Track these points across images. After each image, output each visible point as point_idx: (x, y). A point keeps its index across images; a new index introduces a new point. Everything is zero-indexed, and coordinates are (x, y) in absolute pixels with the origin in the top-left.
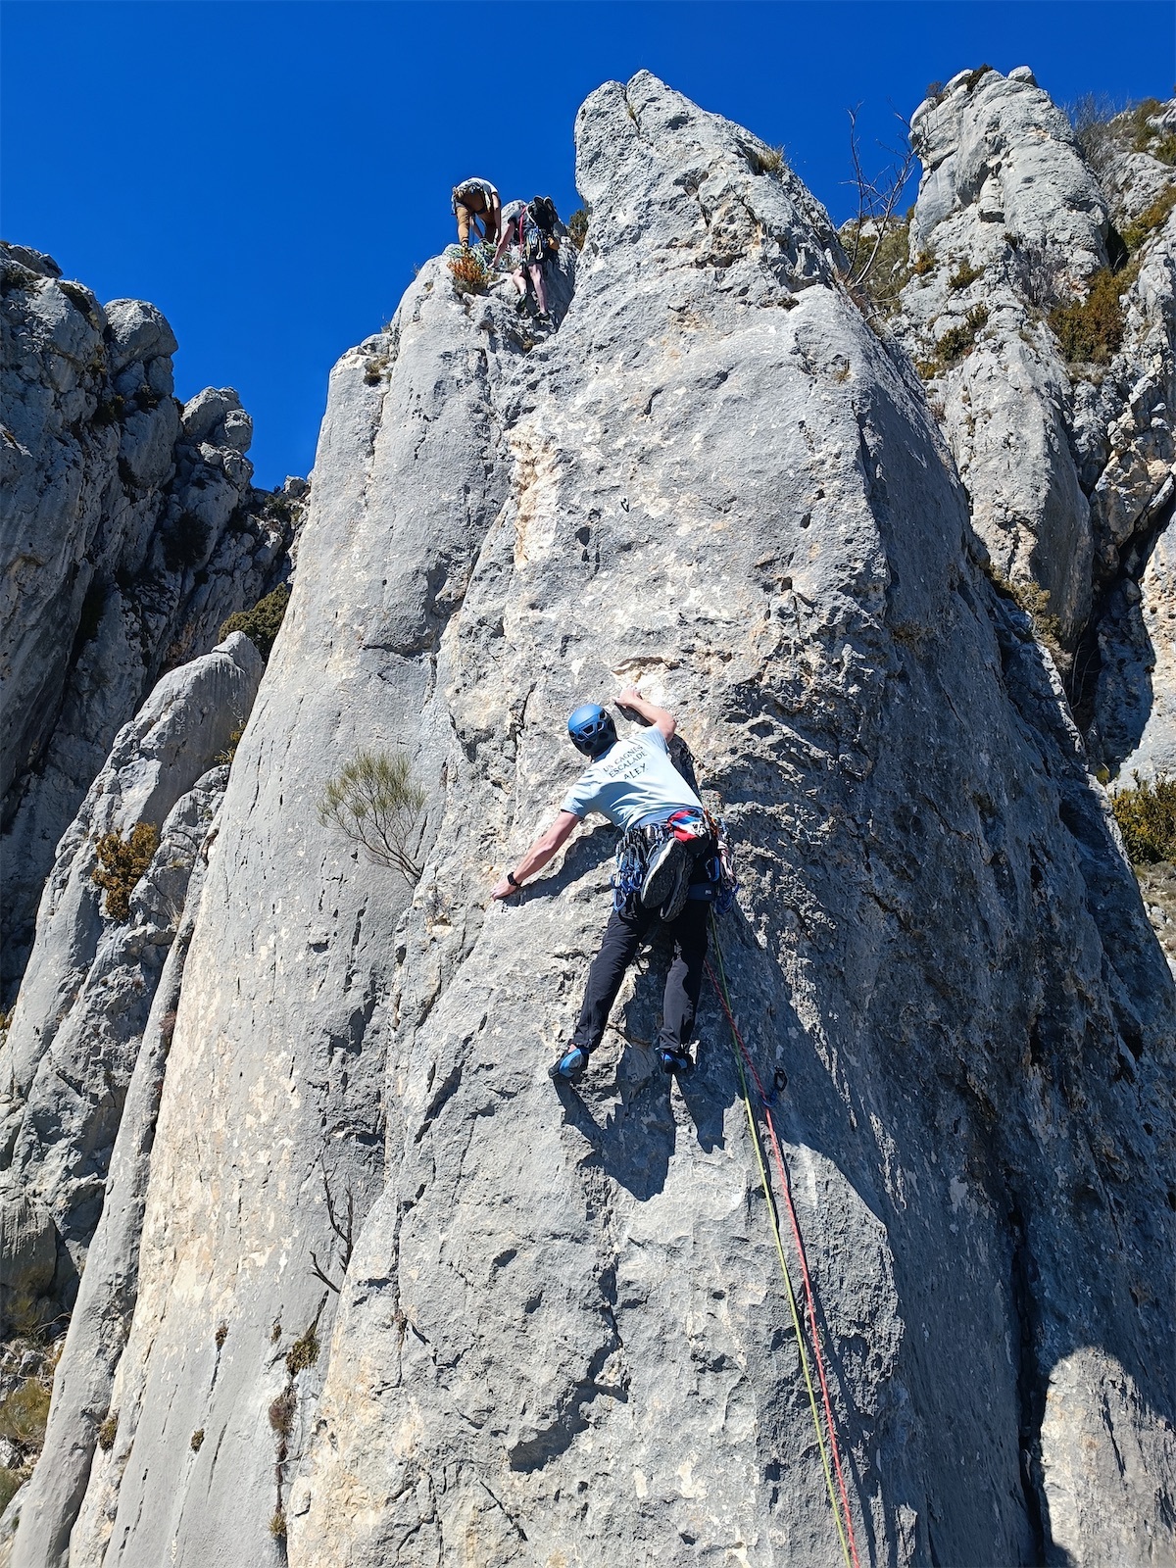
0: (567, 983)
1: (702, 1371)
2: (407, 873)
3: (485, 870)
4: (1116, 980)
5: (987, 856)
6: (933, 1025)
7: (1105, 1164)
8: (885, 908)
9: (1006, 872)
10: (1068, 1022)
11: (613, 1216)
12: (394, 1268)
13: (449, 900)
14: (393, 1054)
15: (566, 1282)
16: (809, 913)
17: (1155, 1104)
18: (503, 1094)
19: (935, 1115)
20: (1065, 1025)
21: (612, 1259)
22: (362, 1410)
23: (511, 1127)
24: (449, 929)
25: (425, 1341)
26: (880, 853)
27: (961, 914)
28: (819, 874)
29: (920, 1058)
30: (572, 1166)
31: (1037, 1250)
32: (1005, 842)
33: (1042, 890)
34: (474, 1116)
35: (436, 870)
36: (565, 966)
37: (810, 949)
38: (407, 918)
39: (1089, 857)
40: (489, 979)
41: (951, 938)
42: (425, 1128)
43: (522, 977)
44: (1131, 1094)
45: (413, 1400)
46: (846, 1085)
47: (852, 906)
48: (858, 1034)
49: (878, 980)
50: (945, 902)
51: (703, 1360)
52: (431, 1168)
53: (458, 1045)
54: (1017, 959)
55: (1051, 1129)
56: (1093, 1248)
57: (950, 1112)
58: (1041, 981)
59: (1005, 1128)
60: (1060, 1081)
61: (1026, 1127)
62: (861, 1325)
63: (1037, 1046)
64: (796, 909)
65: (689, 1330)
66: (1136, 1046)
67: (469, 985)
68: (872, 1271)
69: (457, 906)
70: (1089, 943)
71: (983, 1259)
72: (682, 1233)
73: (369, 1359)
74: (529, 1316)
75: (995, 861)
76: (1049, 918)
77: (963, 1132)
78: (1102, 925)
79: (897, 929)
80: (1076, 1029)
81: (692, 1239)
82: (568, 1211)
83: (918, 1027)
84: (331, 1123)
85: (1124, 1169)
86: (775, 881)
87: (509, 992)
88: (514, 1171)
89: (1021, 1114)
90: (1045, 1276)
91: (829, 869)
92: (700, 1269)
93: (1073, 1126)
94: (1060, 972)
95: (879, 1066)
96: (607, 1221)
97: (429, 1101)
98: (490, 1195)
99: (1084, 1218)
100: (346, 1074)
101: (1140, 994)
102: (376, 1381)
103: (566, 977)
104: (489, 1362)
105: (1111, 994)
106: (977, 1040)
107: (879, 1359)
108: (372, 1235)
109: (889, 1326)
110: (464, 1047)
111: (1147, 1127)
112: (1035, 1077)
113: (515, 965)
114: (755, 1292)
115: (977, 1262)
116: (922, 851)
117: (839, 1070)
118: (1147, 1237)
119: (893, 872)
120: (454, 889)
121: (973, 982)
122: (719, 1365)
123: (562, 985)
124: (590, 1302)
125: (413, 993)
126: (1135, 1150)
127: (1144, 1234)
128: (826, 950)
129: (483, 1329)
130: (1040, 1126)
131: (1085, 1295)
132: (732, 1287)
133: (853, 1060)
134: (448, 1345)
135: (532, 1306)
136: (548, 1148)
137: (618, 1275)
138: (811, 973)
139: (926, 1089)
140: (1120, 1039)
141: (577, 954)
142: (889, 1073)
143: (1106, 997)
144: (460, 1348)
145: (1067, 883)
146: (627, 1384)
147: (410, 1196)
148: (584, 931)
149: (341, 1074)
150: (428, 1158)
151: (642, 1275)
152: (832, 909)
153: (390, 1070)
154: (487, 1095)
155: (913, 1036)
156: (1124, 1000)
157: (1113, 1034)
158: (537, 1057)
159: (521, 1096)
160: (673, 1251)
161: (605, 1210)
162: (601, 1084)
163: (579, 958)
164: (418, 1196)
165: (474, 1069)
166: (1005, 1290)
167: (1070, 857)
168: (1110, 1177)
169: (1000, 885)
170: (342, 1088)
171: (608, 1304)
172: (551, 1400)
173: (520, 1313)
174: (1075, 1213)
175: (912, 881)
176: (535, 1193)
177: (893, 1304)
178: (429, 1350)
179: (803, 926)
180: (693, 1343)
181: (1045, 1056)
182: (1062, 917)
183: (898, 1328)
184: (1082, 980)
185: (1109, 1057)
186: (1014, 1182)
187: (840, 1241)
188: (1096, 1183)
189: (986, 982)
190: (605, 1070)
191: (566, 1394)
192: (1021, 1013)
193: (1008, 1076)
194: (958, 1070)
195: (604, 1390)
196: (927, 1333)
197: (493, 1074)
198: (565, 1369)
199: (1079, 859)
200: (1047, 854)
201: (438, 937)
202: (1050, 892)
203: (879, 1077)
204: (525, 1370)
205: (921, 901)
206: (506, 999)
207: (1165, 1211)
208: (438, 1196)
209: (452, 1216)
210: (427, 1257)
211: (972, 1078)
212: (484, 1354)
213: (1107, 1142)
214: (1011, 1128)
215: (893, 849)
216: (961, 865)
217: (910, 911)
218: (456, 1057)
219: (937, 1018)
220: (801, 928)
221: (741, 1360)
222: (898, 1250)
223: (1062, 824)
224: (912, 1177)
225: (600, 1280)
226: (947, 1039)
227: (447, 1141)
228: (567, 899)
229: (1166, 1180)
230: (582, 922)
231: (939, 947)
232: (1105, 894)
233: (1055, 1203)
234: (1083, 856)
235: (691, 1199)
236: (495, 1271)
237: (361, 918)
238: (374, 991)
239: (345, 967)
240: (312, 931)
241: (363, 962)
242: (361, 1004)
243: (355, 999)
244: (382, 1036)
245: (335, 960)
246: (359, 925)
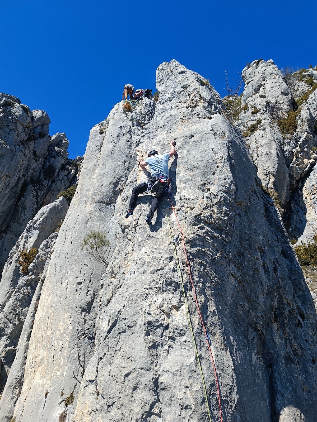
0: (147, 296)
1: (182, 409)
2: (104, 264)
3: (126, 263)
4: (297, 299)
5: (262, 264)
6: (247, 310)
7: (294, 350)
8: (234, 277)
9: (267, 268)
10: (284, 310)
11: (158, 363)
12: (96, 377)
13: (116, 272)
14: (99, 314)
15: (144, 382)
16: (214, 278)
17: (308, 334)
18: (129, 327)
19: (248, 336)
20: (283, 311)
21: (157, 376)
22: (86, 418)
23: (131, 337)
24: (116, 279)
25: (104, 398)
26: (233, 263)
27: (254, 279)
28: (216, 267)
29: (244, 320)
30: (147, 348)
31: (276, 375)
32: (267, 260)
33: (277, 273)
34: (120, 333)
35: (113, 263)
36: (147, 291)
37: (214, 288)
38: (104, 276)
39: (289, 264)
40: (126, 294)
41: (252, 286)
42: (107, 336)
43: (135, 294)
44: (302, 331)
45: (100, 415)
46: (223, 327)
47: (225, 277)
48: (227, 312)
49: (232, 297)
50: (250, 276)
51: (182, 406)
52: (108, 348)
53: (117, 313)
54: (270, 292)
55: (280, 340)
56: (291, 375)
57: (252, 335)
58: (277, 299)
59: (267, 340)
60: (282, 327)
61: (273, 340)
62: (227, 396)
63: (276, 317)
64: (210, 277)
65: (178, 397)
66: (303, 318)
67: (121, 296)
68: (230, 381)
69: (118, 273)
70: (290, 288)
71: (261, 377)
72: (177, 369)
73: (88, 403)
74: (134, 392)
75: (264, 265)
76: (279, 281)
77: (255, 341)
78: (293, 284)
79: (237, 283)
80: (286, 312)
81: (180, 371)
82: (146, 361)
83: (243, 311)
84: (81, 333)
85: (300, 352)
86: (204, 269)
87: (131, 298)
88: (131, 349)
89: (271, 336)
90: (278, 383)
91: (219, 266)
92: (182, 379)
93: (286, 340)
94: (282, 296)
95: (232, 321)
96: (156, 364)
97: (108, 328)
98: (124, 356)
99: (289, 366)
100: (85, 320)
101: (304, 303)
102: (90, 410)
103: (147, 295)
104: (122, 405)
105: (296, 303)
106: (259, 315)
107: (231, 406)
108: (91, 367)
109: (234, 397)
110: (118, 313)
111: (306, 340)
112: (275, 326)
113: (133, 291)
114: (197, 386)
115: (259, 378)
116: (244, 262)
117: (221, 322)
118: (306, 372)
119: (236, 267)
120: (117, 268)
121: (258, 298)
122: (187, 407)
123: (146, 297)
124: (151, 388)
125: (105, 297)
126: (303, 347)
127: (306, 371)
128: (218, 289)
129: (121, 395)
130: (277, 340)
131: (289, 388)
132: (191, 385)
133: (225, 319)
134: (110, 400)
135: (135, 389)
136: (141, 343)
137: (159, 380)
138: (214, 295)
139: (245, 328)
140: (298, 315)
141: (150, 288)
142: (235, 323)
143: (294, 303)
144: (114, 401)
145: (283, 272)
146: (161, 412)
147: (101, 356)
148: (152, 282)
149: (84, 319)
150: (107, 345)
151: (166, 381)
152: (220, 277)
153: (98, 319)
154: (124, 327)
155: (242, 313)
156: (300, 304)
157: (296, 314)
158: (138, 317)
159: (134, 328)
160: (174, 374)
161: (156, 361)
162: (156, 325)
163: (151, 289)
164: (104, 356)
165: (121, 319)
166: (267, 386)
167: (284, 264)
168: (296, 355)
169: (265, 272)
170: (84, 323)
171: (156, 389)
172: (139, 417)
173: (131, 391)
174: (286, 364)
175: (241, 270)
176: (136, 356)
177: (236, 390)
178: (105, 401)
179: (212, 282)
180: (180, 401)
181: (278, 320)
182: (282, 281)
183: (237, 397)
184: (288, 299)
185: (295, 320)
186: (270, 356)
187: (221, 372)
188: (292, 356)
189: (262, 299)
190: (157, 321)
191: (143, 415)
192: (271, 307)
193: (268, 325)
194: (254, 323)
195: (154, 414)
196: (245, 399)
197: (126, 321)
198: (143, 408)
199: (286, 265)
200: (278, 263)
201: (112, 282)
202: (279, 274)
203: (232, 325)
204: (132, 408)
205: (244, 276)
206: (130, 300)
207: (311, 364)
208: (109, 356)
209: (113, 362)
210: (106, 374)
211: (258, 326)
212: (121, 402)
213: (295, 345)
214: (269, 340)
215: (236, 261)
216: (255, 266)
217: (241, 278)
218: (116, 316)
219: (248, 308)
220: (211, 282)
221: (193, 406)
222: (237, 375)
223: (282, 255)
224: (241, 353)
225: (154, 382)
226: (251, 314)
227: (113, 340)
228: (148, 273)
229: (311, 356)
230: (152, 279)
231: (249, 288)
232: (294, 275)
233: (281, 362)
234: (288, 264)
235: (180, 359)
236: (125, 379)
237: (92, 276)
238: (94, 296)
239: (86, 289)
240: (78, 279)
241: (91, 288)
242: (91, 299)
243: (89, 298)
244: (96, 309)
245: (84, 287)
246: (91, 277)
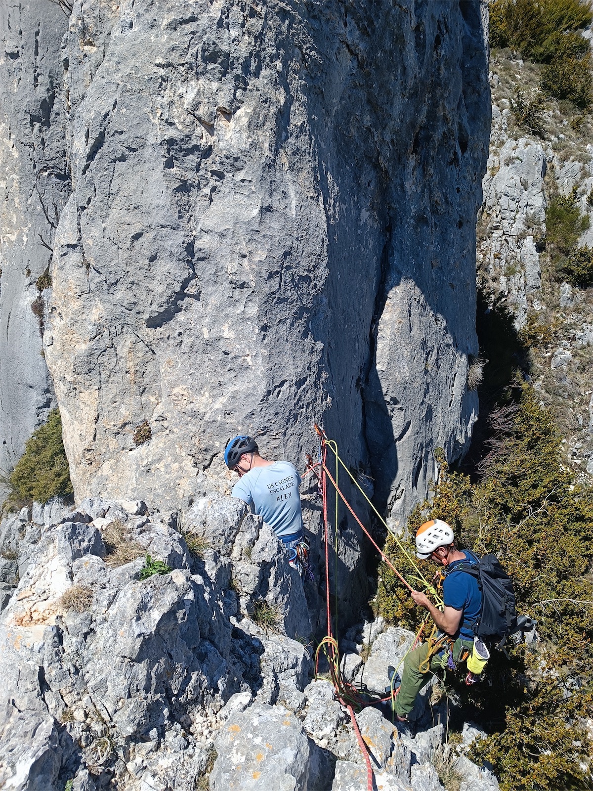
0: (164, 84)
1: (235, 288)
2: (64, 7)
3: (114, 8)
4: (464, 110)
5: (414, 25)
6: (367, 128)
7: (434, 206)
8: (351, 53)
9: (422, 37)
10: (435, 132)
11: (192, 218)
12: (80, 239)
13: (92, 29)
14: (69, 128)
15: (169, 248)
16: (308, 51)
17: (464, 178)
18: (130, 149)
19: (360, 177)
20: (432, 133)
21: (192, 238)
22: (73, 303)
23: (136, 168)
24: (95, 49)
25: (100, 273)
26: (354, 14)
27: (393, 61)
28: (316, 25)
29: (357, 146)
30: (170, 191)
31: (395, 243)
32: (425, 16)
33: (439, 51)
34: (114, 161)
35: (82, 5)
36: (162, 72)
37: (306, 75)
38: (67, 39)
39: (469, 33)
40: (117, 77)
41: (384, 76)
42: (87, 167)
43: (136, 77)
44: (455, 172)
45: (97, 299)
46: (317, 157)
47: (333, 49)
48: (327, 129)
49: (342, 98)
50: (385, 52)
51: (235, 284)
52: (93, 189)
53: (101, 118)
54: (417, 92)
55: (414, 187)
56: (420, 244)
57: (368, 176)
58: (426, 107)
59: (392, 186)
60: (423, 164)
61: (402, 186)
62: (309, 271)
63: (416, 143)
64: (300, 48)
65: (229, 271)
66: (464, 148)
67: (105, 80)
68: (318, 248)
69: (98, 33)
70: (456, 87)
71: (370, 246)
72: (227, 227)
73: (73, 281)
74: (151, 263)
75: (417, 28)
76: (439, 69)
77: (372, 187)
78: (465, 77)
79: (356, 67)
80: (437, 136)
81: (232, 230)
82: (169, 214)
83: (359, 128)
84: (39, 167)
85: (442, 209)
86: (290, 27)
87: (129, 87)
88: (139, 193)
89: (401, 179)
90: (396, 255)
91: (322, 23)
92: (236, 244)
93: (425, 186)
94: (437, 102)
95: (336, 149)
96: (189, 220)
97: (88, 151)
98: (127, 205)
99: (419, 230)
100: (43, 139)
101: (473, 119)
102: (78, 290)
103: (163, 80)
104: (133, 283)
105: (460, 118)
106: (388, 139)
107: (315, 286)
108: (66, 223)
109: (322, 272)
110: (104, 120)
111: (458, 189)
112: (412, 161)
113: (132, 70)
114: (261, 255)
115: (367, 247)
116: (377, 16)
117: (314, 149)
118: (444, 240)
119: (359, 29)
120: (95, 20)
121: (392, 104)
122: (242, 286)
123: (161, 84)
124: (181, 257)
125: (76, 90)
126: (450, 200)
127: (443, 239)
128: (315, 77)
129: (128, 269)
130: (410, 186)
131: (412, 263)
132: (251, 253)
133: (322, 144)
134: (112, 276)
135: (153, 259)
136: (157, 181)
137: (195, 246)
138: (306, 90)
139: (358, 163)
140: (457, 143)
141: (169, 65)
142: (340, 153)
143: (457, 119)
144: (118, 277)
145: (453, 48)
146: (200, 292)
147: (83, 203)
148: (173, 50)
149: (40, 139)
150: (91, 183)
151: (207, 246)
152: (321, 50)
153: (68, 137)
154: (121, 150)
155: (355, 134)
156: (465, 122)
157: (454, 139)
158: (148, 128)
159: (140, 151)
160: (222, 235)
161: (188, 215)
162: (186, 146)
163: (171, 68)
164: (88, 203)
165: (112, 133)
166: (377, 260)
167: (458, 32)
168: (435, 212)
169: (417, 45)
170: (42, 147)
171: (190, 259)
172: (164, 299)
173: (147, 262)
174: (415, 228)
175: (369, 36)
176: (151, 204)
177: (325, 263)
178: (103, 277)
179: (304, 60)
180: (231, 276)
181: (419, 150)
182: (446, 69)
183: (327, 271)
184: (447, 108)
185: (449, 152)
186: (391, 213)
187: (305, 234)
188: (428, 214)
189: (398, 104)
190: (187, 139)
191: (171, 297)
192: (413, 125)
193: (399, 160)
194: (376, 154)
195: (189, 296)
196: (339, 276)
197: (123, 137)
198: (170, 287)
199: (463, 34)
200: (446, 27)
201: (88, 54)
202: (443, 52)
203: (335, 155)
204: (150, 287)
205: (372, 50)
206: (128, 91)
207: (455, 229)
208: (98, 204)
209: (107, 215)
210: (97, 234)
211: (381, 159)
212: (130, 279)
213: (438, 195)
214: (395, 186)
215: (361, 13)
216: (398, 29)
217: (365, 56)
218: (101, 125)
219: (369, 124)
220: (303, 61)
221: (253, 284)
222: (332, 240)
223: (459, 9)
224: (343, 206)
225: (186, 248)
226: (373, 137)
227: (100, 174)
228: (162, 27)
229: (460, 215)
230: (172, 43)
231: (377, 81)
232: (471, 58)
233: (407, 223)
234: (466, 33)
235: (232, 211)
236: (133, 242)
237: (38, 37)
238: (53, 88)
239: (32, 71)
240: (7, 43)
241: (43, 68)
242: (46, 95)
243: (41, 92)
244: (61, 117)
245: (25, 65)
246: (37, 41)
